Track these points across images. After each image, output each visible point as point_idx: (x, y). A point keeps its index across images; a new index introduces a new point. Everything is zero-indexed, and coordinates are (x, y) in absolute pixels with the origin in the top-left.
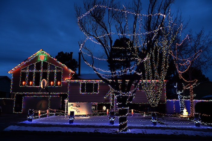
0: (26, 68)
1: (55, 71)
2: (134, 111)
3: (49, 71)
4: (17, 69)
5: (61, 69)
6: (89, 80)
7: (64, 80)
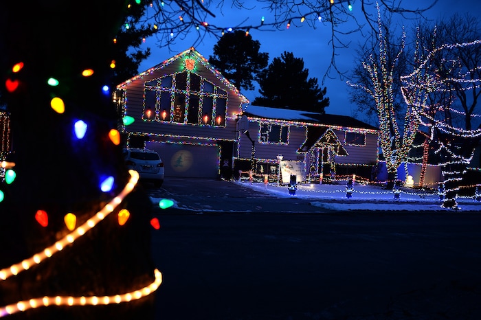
0: (156, 82)
1: (215, 96)
2: (356, 178)
3: (202, 94)
4: (136, 82)
5: (225, 93)
6: (278, 120)
7: (230, 115)
